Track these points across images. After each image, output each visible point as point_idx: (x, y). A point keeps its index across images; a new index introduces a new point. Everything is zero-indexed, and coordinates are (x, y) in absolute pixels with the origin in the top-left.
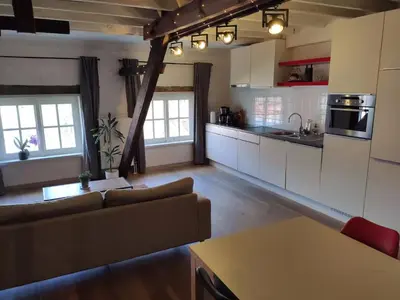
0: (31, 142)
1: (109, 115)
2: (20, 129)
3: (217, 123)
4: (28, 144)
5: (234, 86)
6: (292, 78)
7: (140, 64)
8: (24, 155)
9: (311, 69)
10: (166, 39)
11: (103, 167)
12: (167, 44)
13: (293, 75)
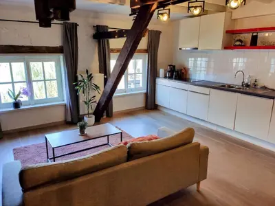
0: (24, 93)
1: (87, 71)
2: (13, 83)
3: (165, 77)
4: (21, 95)
5: (180, 49)
6: (238, 43)
7: (109, 30)
8: (17, 105)
9: (257, 36)
10: (154, 7)
11: (81, 113)
12: (154, 11)
13: (237, 41)
